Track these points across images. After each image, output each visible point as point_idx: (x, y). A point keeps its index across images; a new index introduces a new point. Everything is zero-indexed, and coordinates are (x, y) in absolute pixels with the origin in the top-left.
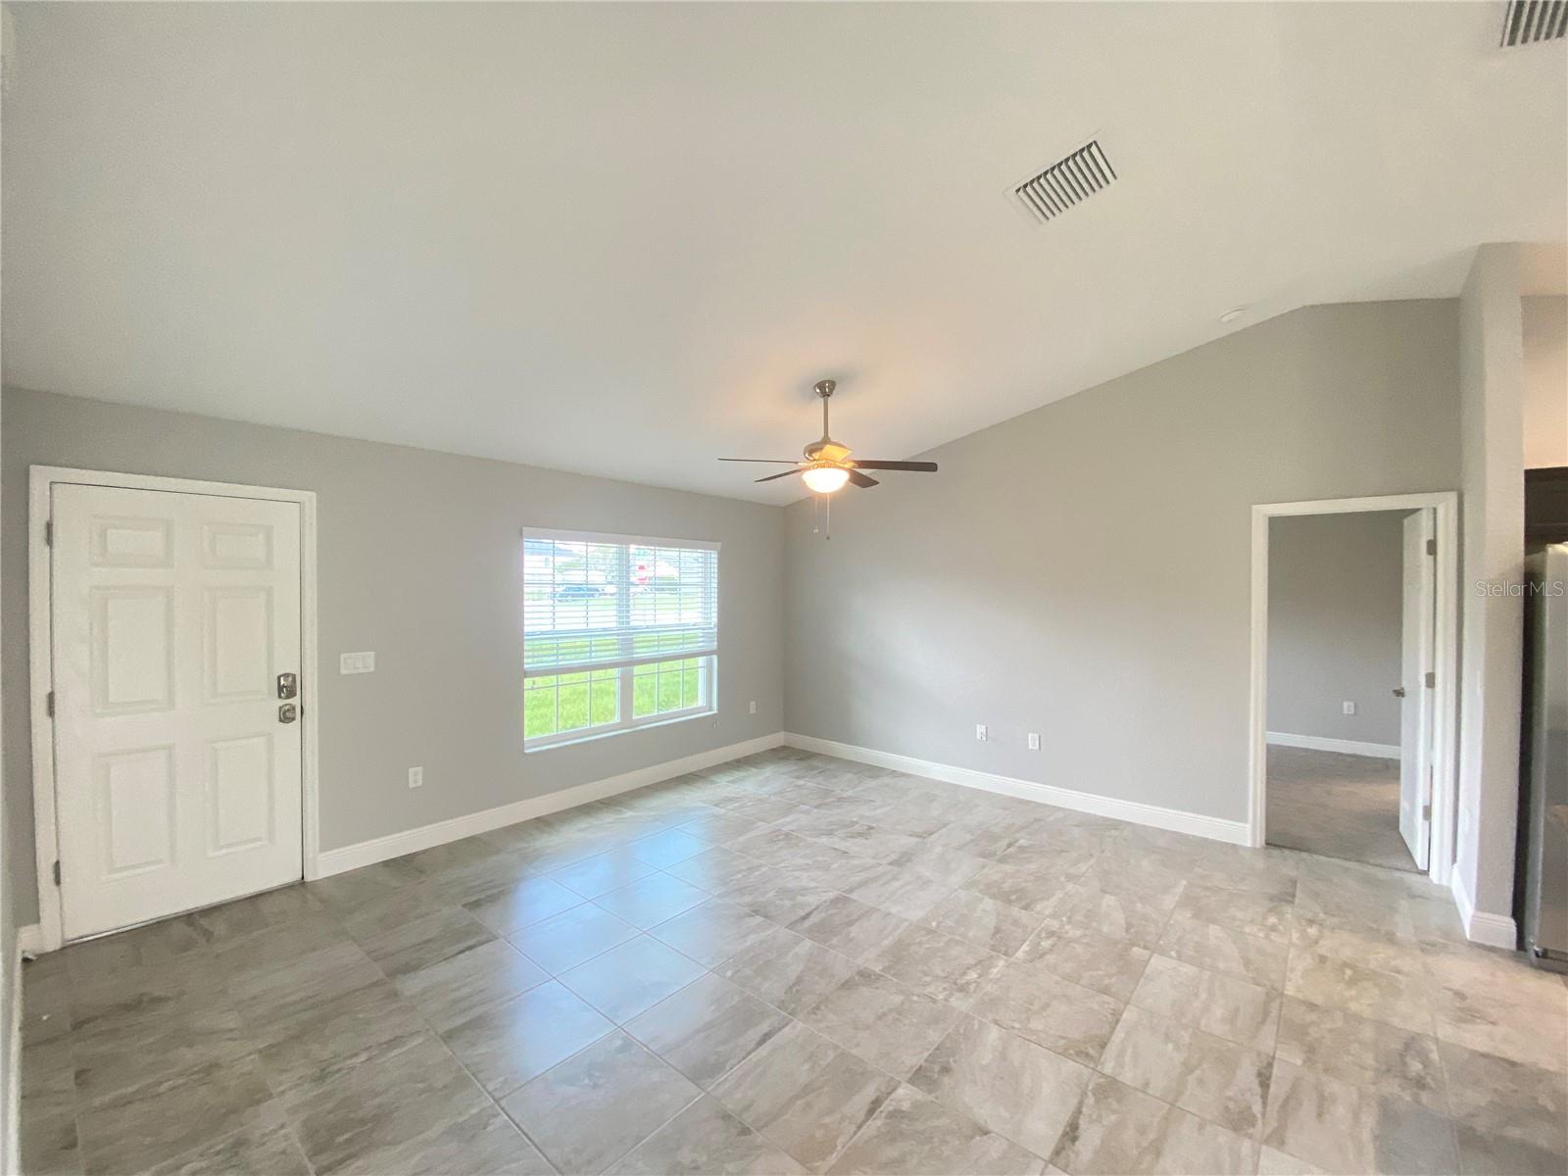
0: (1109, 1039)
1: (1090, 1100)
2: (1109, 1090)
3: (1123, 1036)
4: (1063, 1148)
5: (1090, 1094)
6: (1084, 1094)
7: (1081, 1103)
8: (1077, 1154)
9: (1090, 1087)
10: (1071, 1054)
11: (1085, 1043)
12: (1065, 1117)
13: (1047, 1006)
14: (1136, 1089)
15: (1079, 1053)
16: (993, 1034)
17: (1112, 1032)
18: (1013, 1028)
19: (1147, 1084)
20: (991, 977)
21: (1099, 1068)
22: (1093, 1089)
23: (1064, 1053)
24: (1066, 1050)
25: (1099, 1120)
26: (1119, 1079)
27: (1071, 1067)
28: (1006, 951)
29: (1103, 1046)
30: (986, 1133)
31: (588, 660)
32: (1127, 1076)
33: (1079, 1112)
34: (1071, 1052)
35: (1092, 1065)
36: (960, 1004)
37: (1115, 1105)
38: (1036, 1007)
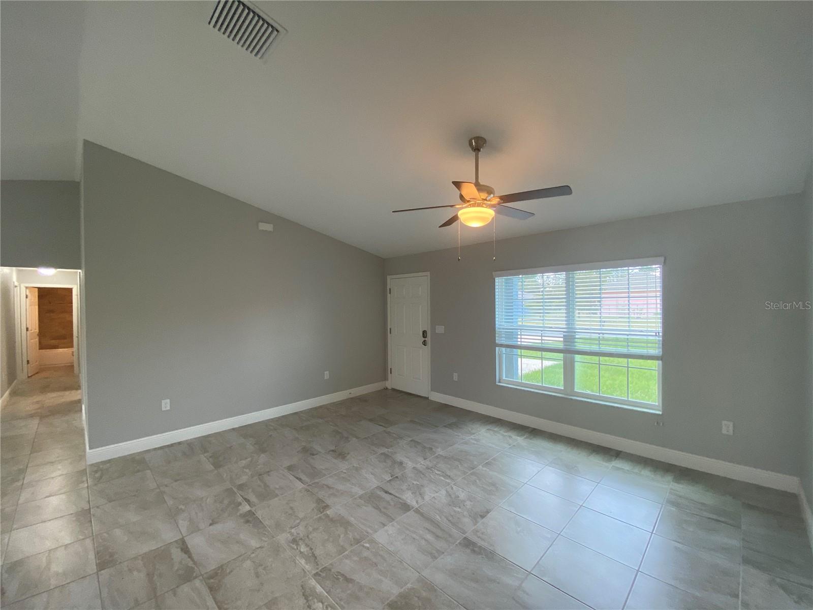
0: (212, 595)
1: (191, 564)
2: (187, 576)
3: (208, 604)
4: (183, 544)
5: (193, 566)
6: (195, 563)
7: (193, 560)
8: (177, 548)
9: (196, 568)
10: (219, 570)
11: (219, 581)
12: (192, 550)
13: (257, 575)
14: (177, 587)
15: (216, 574)
16: (254, 543)
17: (214, 599)
18: (253, 553)
19: (175, 594)
20: (298, 558)
21: (201, 577)
22: (194, 568)
23: (221, 567)
24: (223, 569)
25: (181, 563)
26: (188, 583)
27: (212, 566)
28: (320, 575)
29: (211, 589)
30: (211, 525)
31: (541, 345)
32: (186, 588)
33: (190, 557)
34: (220, 571)
35: (205, 576)
36: (283, 538)
37: (180, 572)
38: (260, 569)
